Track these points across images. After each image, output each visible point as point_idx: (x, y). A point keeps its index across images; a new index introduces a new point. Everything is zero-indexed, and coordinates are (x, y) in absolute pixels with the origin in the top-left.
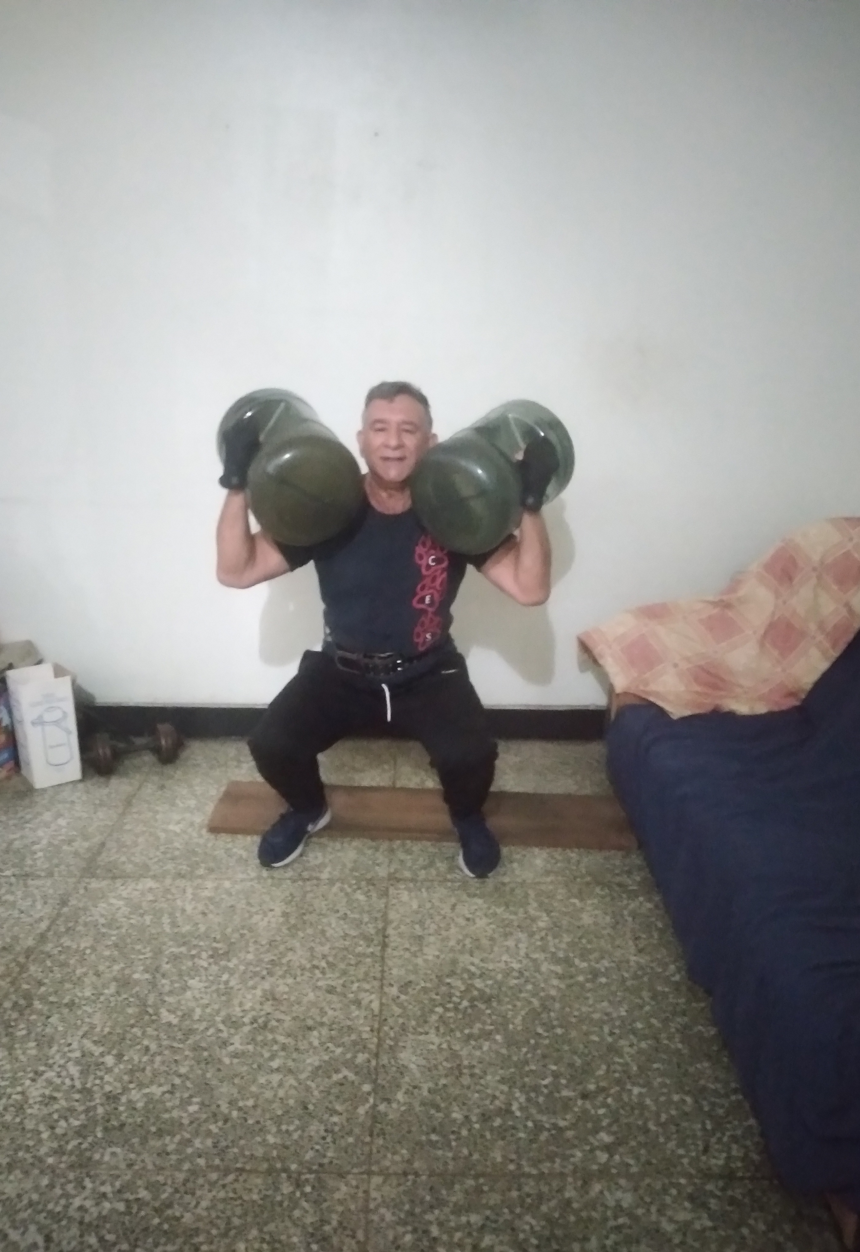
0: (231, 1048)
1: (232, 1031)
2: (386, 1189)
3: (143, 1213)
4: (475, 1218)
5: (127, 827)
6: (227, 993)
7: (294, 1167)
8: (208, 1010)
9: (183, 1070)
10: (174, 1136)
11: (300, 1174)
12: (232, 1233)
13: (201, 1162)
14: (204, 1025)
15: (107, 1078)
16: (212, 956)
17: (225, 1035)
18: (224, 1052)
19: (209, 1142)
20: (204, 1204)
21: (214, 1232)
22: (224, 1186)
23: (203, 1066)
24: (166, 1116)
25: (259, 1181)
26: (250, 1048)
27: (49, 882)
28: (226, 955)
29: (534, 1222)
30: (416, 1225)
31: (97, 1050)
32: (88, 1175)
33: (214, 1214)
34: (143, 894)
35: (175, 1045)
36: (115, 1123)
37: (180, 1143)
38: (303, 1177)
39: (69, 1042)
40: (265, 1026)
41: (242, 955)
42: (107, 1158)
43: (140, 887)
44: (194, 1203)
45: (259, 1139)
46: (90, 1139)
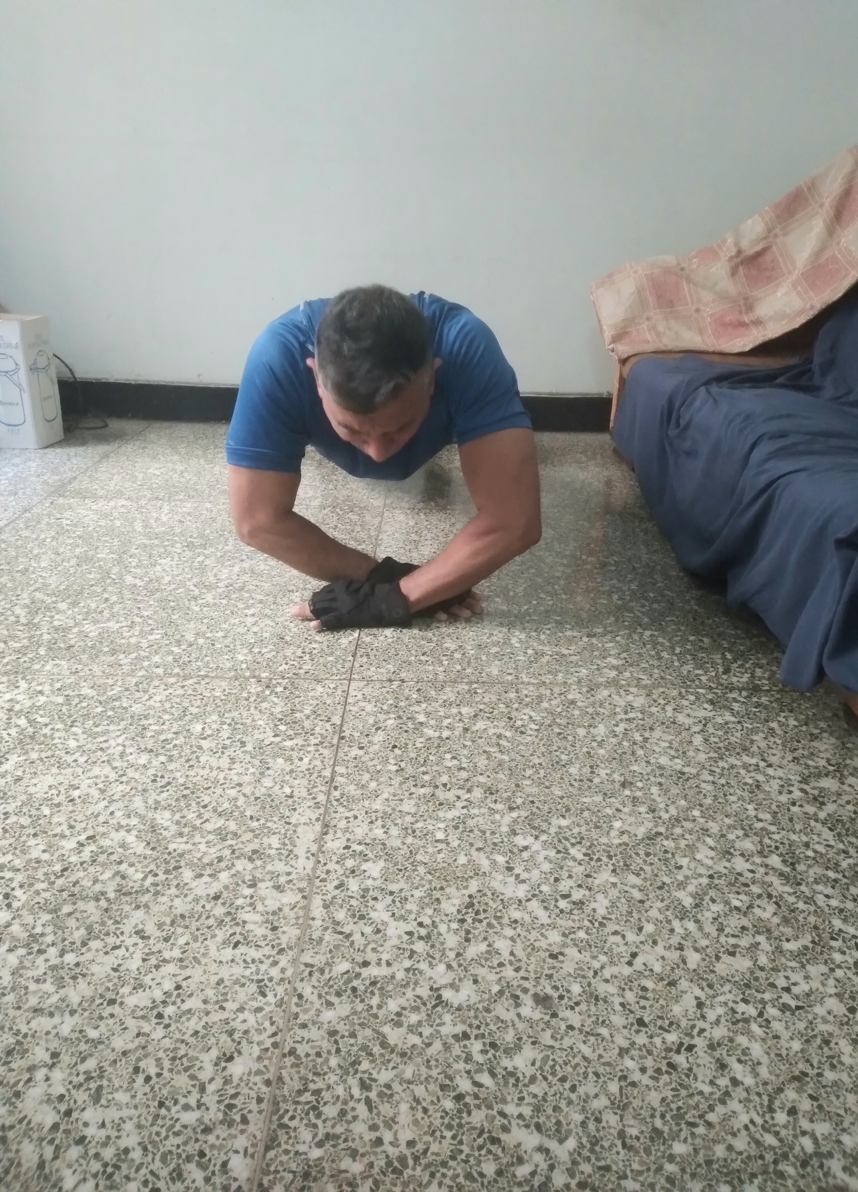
0: (200, 601)
1: (205, 591)
2: (367, 690)
3: (84, 704)
4: (465, 710)
5: (104, 469)
6: (203, 569)
7: (264, 675)
8: (180, 578)
9: (145, 613)
10: (129, 654)
11: (271, 679)
12: (187, 718)
13: (160, 671)
14: (173, 586)
15: (57, 617)
16: (187, 546)
17: (197, 592)
18: (193, 603)
19: (170, 658)
20: (158, 698)
21: (166, 717)
22: (183, 687)
23: (170, 611)
24: (123, 641)
25: (224, 684)
26: (224, 602)
27: (12, 498)
28: (204, 546)
29: (533, 714)
30: (401, 713)
31: (49, 600)
32: (23, 678)
33: (167, 705)
34: (115, 507)
35: (139, 598)
36: (62, 645)
37: (136, 658)
38: (274, 682)
39: (19, 592)
40: (242, 589)
41: (220, 547)
42: (48, 667)
43: (112, 503)
44: (147, 697)
45: (227, 657)
46: (31, 656)
